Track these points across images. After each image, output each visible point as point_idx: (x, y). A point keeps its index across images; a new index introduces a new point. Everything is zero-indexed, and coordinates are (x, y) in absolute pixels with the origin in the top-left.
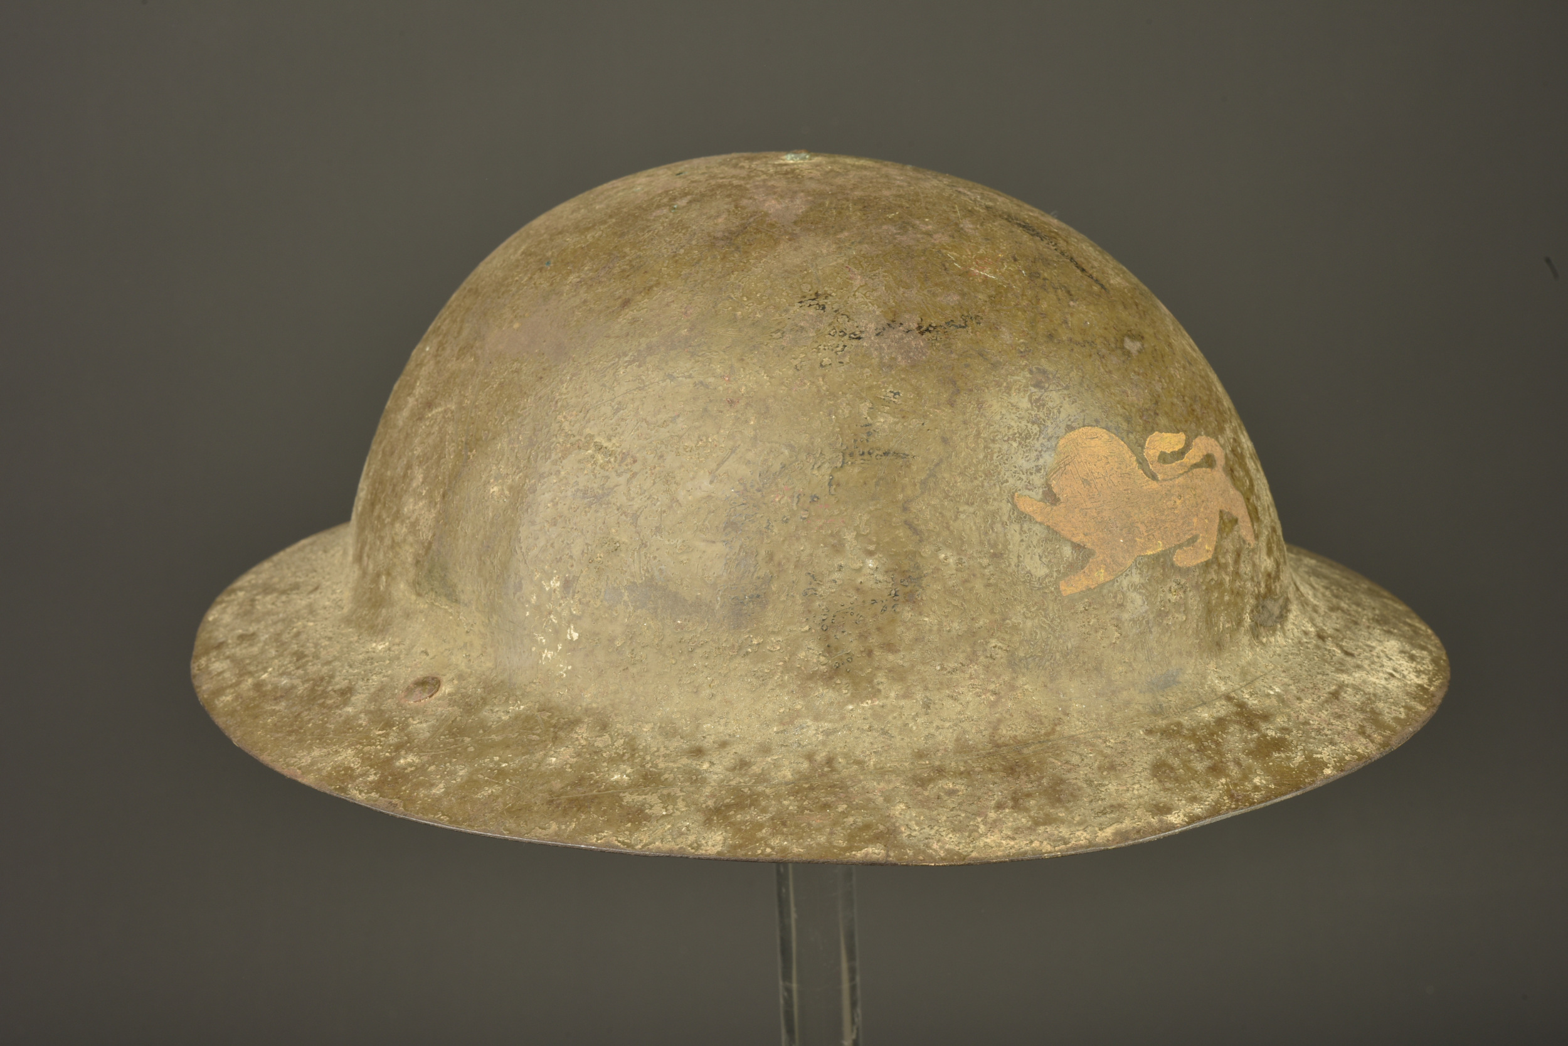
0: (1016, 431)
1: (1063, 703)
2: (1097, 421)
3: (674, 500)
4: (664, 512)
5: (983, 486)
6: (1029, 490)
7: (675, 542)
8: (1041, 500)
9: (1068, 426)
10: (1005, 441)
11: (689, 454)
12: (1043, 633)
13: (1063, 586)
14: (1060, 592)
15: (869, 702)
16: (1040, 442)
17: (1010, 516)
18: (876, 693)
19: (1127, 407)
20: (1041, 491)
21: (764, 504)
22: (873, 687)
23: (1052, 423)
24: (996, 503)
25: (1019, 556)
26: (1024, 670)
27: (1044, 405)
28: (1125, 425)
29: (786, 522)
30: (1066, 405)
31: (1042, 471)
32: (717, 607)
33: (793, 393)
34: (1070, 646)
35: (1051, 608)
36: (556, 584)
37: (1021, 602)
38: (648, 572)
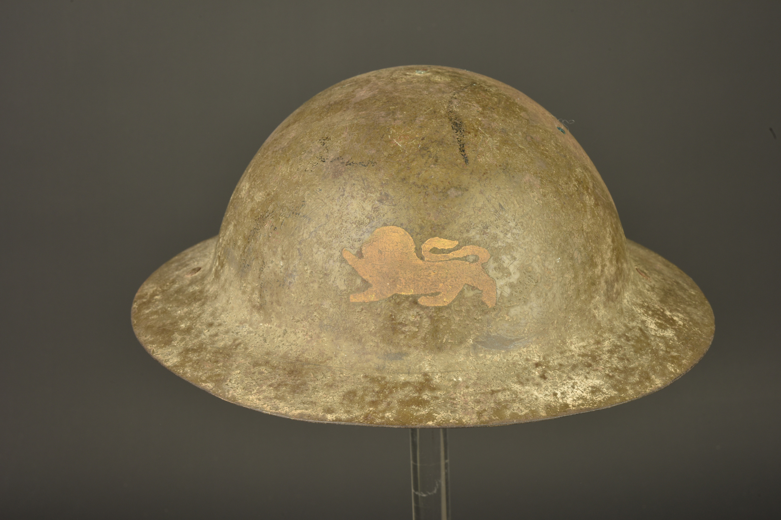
0: (358, 220)
1: (337, 351)
2: (402, 224)
5: (332, 241)
6: (351, 248)
8: (355, 255)
9: (384, 223)
10: (351, 223)
12: (337, 316)
13: (351, 297)
14: (349, 299)
15: (267, 324)
16: (366, 228)
17: (338, 258)
18: (270, 322)
19: (425, 221)
20: (356, 250)
22: (270, 318)
23: (377, 220)
24: (334, 251)
25: (335, 278)
26: (325, 331)
27: (377, 211)
28: (418, 230)
30: (389, 213)
31: (361, 241)
34: (348, 326)
35: (343, 306)
37: (330, 299)
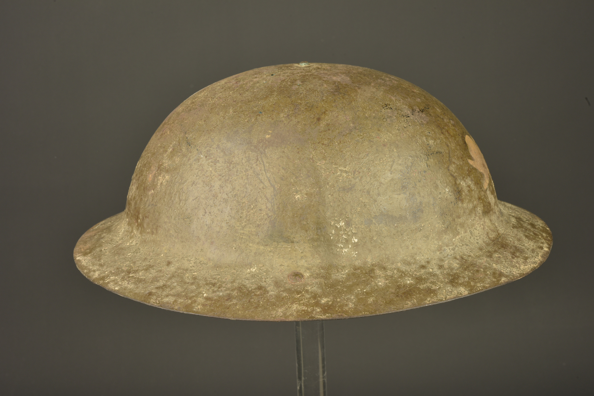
3: (381, 183)
4: (379, 188)
7: (386, 197)
11: (378, 166)
15: (458, 236)
21: (411, 177)
22: (457, 231)
29: (420, 182)
32: (408, 216)
33: (402, 138)
36: (342, 224)
38: (380, 210)
